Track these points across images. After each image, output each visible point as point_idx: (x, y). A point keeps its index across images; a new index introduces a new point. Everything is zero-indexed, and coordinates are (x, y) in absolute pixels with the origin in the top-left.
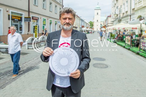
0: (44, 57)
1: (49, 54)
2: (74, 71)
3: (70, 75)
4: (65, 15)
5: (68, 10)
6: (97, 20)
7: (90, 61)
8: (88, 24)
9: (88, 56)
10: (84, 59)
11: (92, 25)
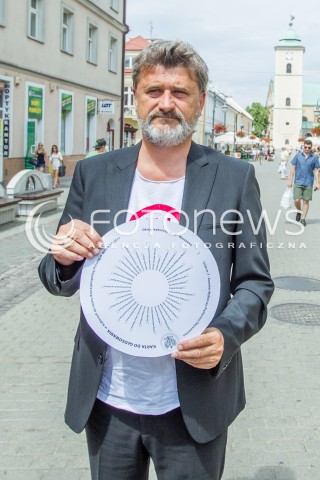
0: (58, 265)
1: (82, 249)
2: (195, 336)
3: (174, 351)
4: (153, 73)
5: (172, 50)
6: (288, 100)
7: (269, 294)
8: (243, 115)
9: (259, 271)
10: (244, 284)
11: (261, 119)
